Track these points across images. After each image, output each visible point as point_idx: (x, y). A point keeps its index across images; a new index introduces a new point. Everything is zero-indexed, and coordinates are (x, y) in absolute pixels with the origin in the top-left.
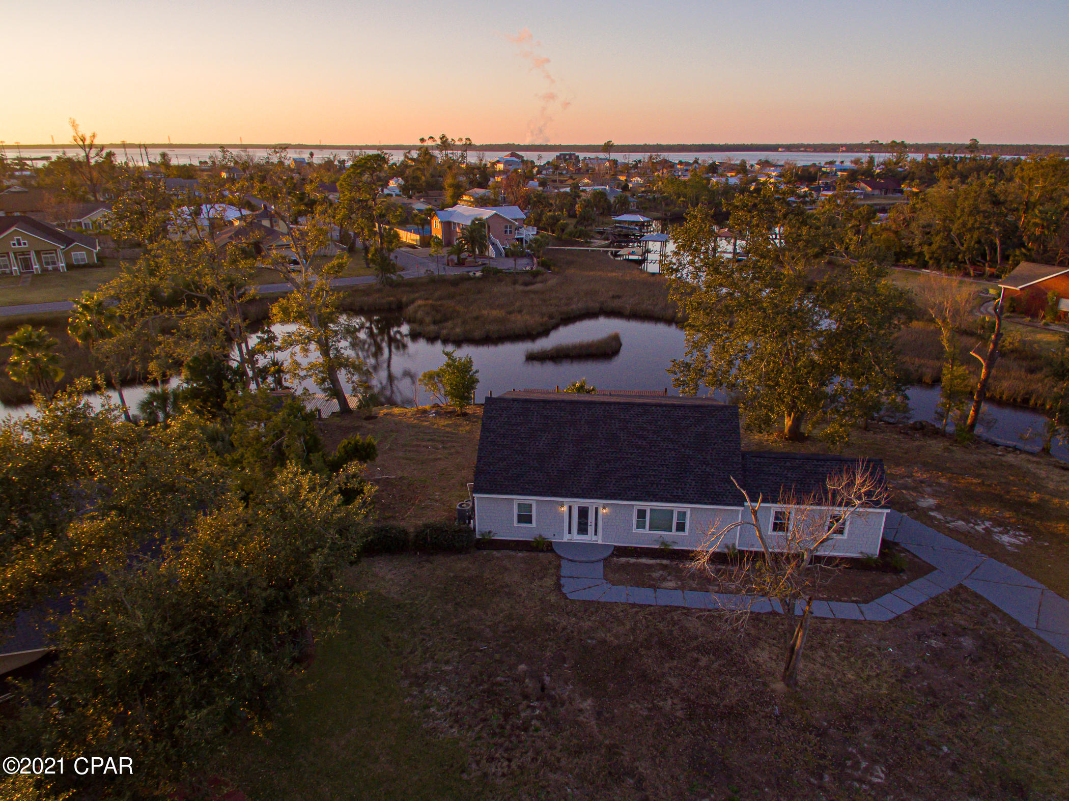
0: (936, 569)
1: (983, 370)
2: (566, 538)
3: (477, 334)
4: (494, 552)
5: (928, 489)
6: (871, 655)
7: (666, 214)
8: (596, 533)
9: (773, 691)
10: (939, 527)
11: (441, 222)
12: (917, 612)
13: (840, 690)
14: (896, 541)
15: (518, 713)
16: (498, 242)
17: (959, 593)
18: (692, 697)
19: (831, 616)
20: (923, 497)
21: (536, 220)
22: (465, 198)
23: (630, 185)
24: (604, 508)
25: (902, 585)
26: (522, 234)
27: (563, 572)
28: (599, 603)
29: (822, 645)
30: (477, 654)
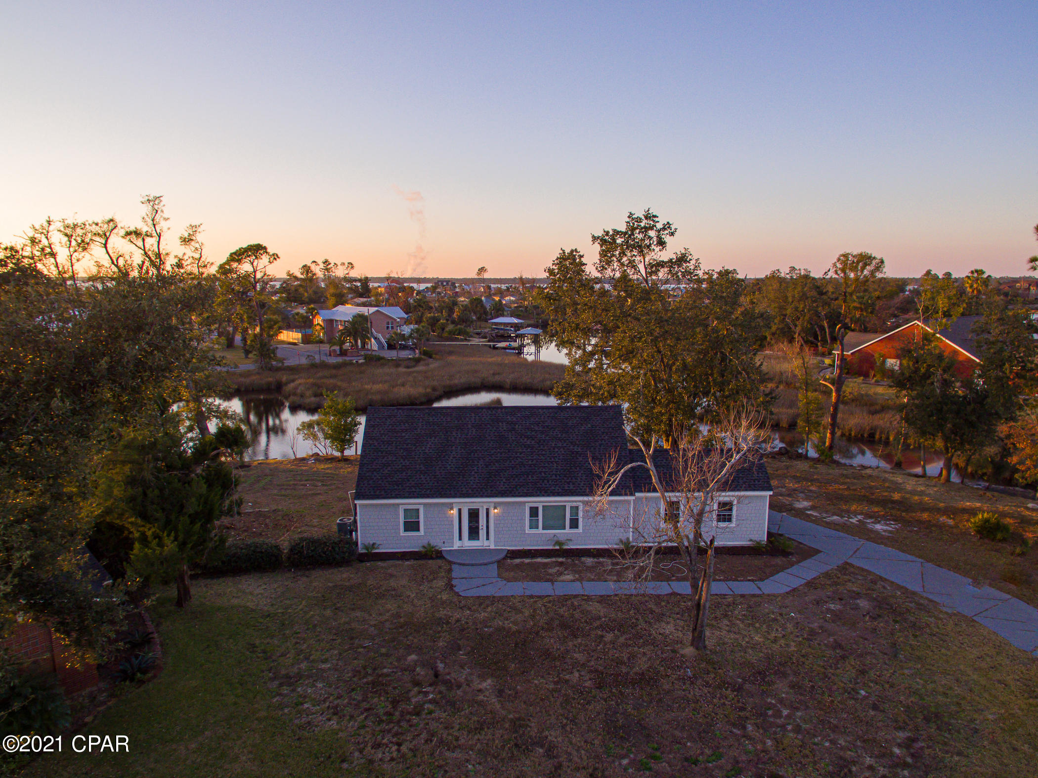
0: (820, 552)
1: (834, 394)
2: (457, 545)
4: (379, 563)
5: (801, 495)
6: (775, 620)
8: (488, 539)
9: (682, 656)
10: (817, 521)
11: (324, 320)
12: (811, 584)
13: (750, 651)
14: (780, 532)
15: (409, 699)
16: (380, 336)
17: (847, 568)
18: (601, 668)
19: (731, 593)
20: (798, 501)
21: (416, 320)
23: (504, 302)
24: (495, 508)
25: (793, 565)
27: (454, 575)
28: (494, 597)
29: (726, 616)
30: (361, 650)
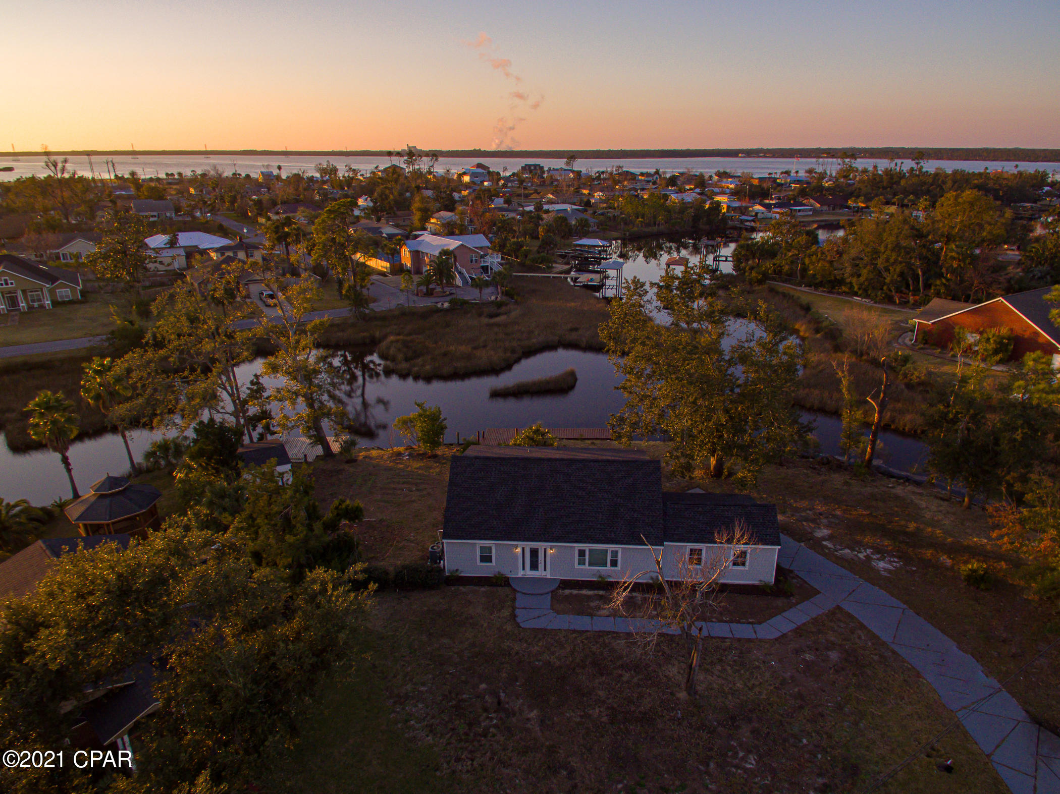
0: (819, 592)
1: (876, 415)
2: (521, 574)
3: (446, 371)
4: (461, 588)
5: (824, 521)
6: (758, 667)
7: (625, 234)
8: (545, 570)
9: (678, 699)
10: (829, 555)
11: (410, 252)
12: (799, 631)
13: (730, 697)
14: (791, 569)
15: (479, 723)
16: (464, 271)
17: (836, 613)
18: (616, 706)
19: (730, 635)
20: (819, 528)
21: (500, 246)
22: (432, 221)
23: (593, 201)
24: (551, 549)
25: (791, 608)
26: (486, 262)
27: (517, 604)
28: (545, 630)
29: (720, 660)
30: (447, 676)
